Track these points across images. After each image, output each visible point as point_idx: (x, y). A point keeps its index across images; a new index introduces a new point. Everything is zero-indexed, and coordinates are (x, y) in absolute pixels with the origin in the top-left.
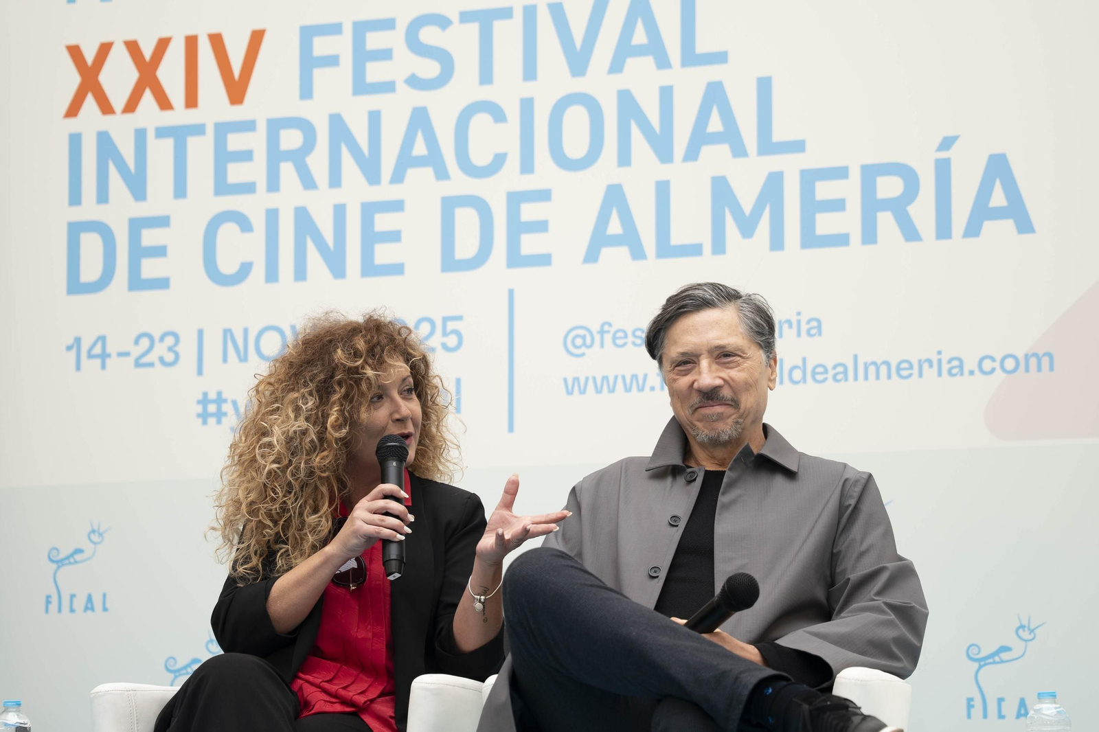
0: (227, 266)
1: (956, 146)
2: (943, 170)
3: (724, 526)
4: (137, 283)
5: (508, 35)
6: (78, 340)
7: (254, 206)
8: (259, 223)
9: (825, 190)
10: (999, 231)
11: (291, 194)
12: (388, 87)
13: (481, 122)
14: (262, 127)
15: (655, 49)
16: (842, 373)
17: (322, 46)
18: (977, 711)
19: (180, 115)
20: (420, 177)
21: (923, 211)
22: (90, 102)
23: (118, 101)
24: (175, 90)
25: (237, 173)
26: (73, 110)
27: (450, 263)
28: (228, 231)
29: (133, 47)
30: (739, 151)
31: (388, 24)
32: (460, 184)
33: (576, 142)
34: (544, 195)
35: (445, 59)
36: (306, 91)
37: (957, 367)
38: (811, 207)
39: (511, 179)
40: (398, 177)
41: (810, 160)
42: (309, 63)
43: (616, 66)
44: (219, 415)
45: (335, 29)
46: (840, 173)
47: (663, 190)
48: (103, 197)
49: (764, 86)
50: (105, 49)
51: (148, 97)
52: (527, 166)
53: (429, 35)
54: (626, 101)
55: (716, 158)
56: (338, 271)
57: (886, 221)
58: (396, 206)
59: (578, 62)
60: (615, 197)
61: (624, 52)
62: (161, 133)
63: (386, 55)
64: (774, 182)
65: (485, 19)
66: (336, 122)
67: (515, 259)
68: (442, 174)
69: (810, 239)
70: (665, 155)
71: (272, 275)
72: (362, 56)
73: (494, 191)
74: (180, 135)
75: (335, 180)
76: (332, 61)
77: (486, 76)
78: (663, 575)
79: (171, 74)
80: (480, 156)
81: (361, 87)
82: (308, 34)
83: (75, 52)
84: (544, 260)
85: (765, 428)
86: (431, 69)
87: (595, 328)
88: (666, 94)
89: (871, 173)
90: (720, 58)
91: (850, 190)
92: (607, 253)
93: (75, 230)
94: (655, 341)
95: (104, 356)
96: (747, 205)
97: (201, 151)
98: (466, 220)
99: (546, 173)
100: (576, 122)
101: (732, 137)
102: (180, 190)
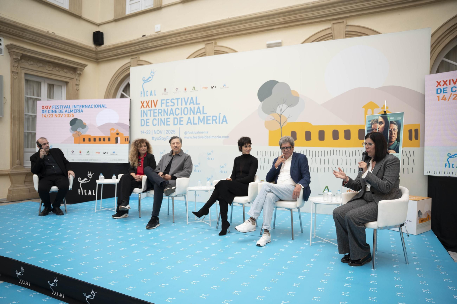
0: (154, 124)
1: (221, 114)
2: (219, 116)
3: (173, 162)
4: (147, 125)
5: (180, 101)
6: (142, 131)
7: (157, 118)
8: (157, 119)
9: (209, 118)
10: (224, 123)
11: (160, 117)
12: (169, 106)
13: (177, 110)
14: (158, 110)
15: (193, 103)
16: (210, 137)
17: (163, 102)
18: (221, 172)
19: (150, 108)
20: (172, 115)
21: (217, 121)
22: (143, 107)
23: (145, 106)
24: (150, 106)
25: (155, 114)
26: (141, 108)
27: (174, 124)
28: (155, 120)
29: (146, 101)
30: (201, 114)
31: (169, 99)
32: (175, 116)
33: (186, 113)
34: (183, 118)
35: (174, 103)
36: (161, 106)
37: (220, 137)
38: (207, 120)
39: (180, 116)
40: (170, 115)
41: (208, 115)
42: (162, 103)
43: (190, 104)
44: (154, 139)
45: (164, 100)
46: (210, 116)
47: (194, 117)
48: (144, 117)
49: (203, 107)
50: (144, 102)
51: (148, 107)
52: (181, 115)
53: (173, 101)
54: (190, 108)
55: (199, 114)
56: (164, 125)
57: (214, 122)
58: (169, 118)
59: (186, 104)
60: (189, 118)
61: (190, 103)
62: (149, 110)
63: (168, 103)
64: (204, 117)
65: (178, 99)
66: (164, 109)
67: (180, 124)
68: (174, 115)
69: (207, 123)
70: (194, 114)
71: (158, 125)
72: (167, 103)
73: (178, 117)
74: (150, 110)
75: (164, 116)
76: (164, 103)
77: (178, 105)
78: (166, 167)
79: (150, 104)
80: (177, 114)
81: (166, 106)
82: (162, 100)
83: (141, 102)
84: (183, 124)
85: (181, 150)
86: (173, 104)
87: (187, 132)
88: (194, 107)
89: (213, 117)
90: (199, 104)
91: (211, 118)
92: (188, 124)
93: (142, 120)
94: (170, 142)
95: (144, 133)
96: (201, 119)
97: (152, 112)
98: (176, 120)
99: (183, 115)
100: (186, 110)
101: (200, 112)
102: (150, 116)
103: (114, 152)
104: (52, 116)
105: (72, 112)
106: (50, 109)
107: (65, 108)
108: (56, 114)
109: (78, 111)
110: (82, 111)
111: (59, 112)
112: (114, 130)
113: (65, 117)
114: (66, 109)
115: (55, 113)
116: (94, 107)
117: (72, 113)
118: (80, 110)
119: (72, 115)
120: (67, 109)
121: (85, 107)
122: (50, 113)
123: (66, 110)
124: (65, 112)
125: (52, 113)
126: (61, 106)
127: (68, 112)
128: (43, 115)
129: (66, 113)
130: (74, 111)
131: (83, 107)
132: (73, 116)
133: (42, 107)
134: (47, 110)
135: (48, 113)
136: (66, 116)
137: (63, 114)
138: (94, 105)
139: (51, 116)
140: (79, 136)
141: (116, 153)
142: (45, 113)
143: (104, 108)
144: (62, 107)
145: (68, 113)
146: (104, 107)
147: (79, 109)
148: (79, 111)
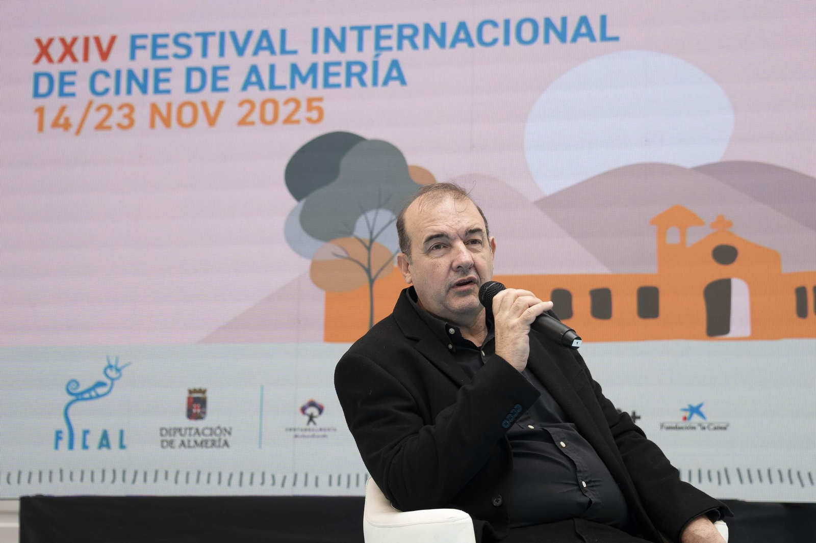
103: (695, 410)
104: (129, 116)
105: (304, 80)
106: (110, 65)
107: (241, 51)
108: (161, 101)
109: (360, 76)
110: (396, 73)
111: (189, 89)
112: (696, 221)
113: (243, 122)
114: (248, 59)
115: (151, 97)
116: (507, 42)
117: (303, 91)
118: (376, 65)
119: (310, 108)
120: (264, 60)
121: (419, 40)
122: (110, 99)
123: (254, 69)
124: (247, 84)
125: (123, 98)
126: (205, 36)
127: (273, 87)
128: (40, 111)
129: (254, 92)
130: (327, 74)
131: (406, 43)
132: (314, 115)
133: (37, 50)
134: (84, 70)
135: (90, 96)
136: (255, 117)
137: (221, 104)
138: (507, 23)
139: (118, 117)
140: (372, 282)
141: (712, 418)
142: (62, 94)
143: (599, 45)
144: (214, 42)
145: (269, 94)
146: (597, 33)
147: (368, 60)
148: (368, 77)
